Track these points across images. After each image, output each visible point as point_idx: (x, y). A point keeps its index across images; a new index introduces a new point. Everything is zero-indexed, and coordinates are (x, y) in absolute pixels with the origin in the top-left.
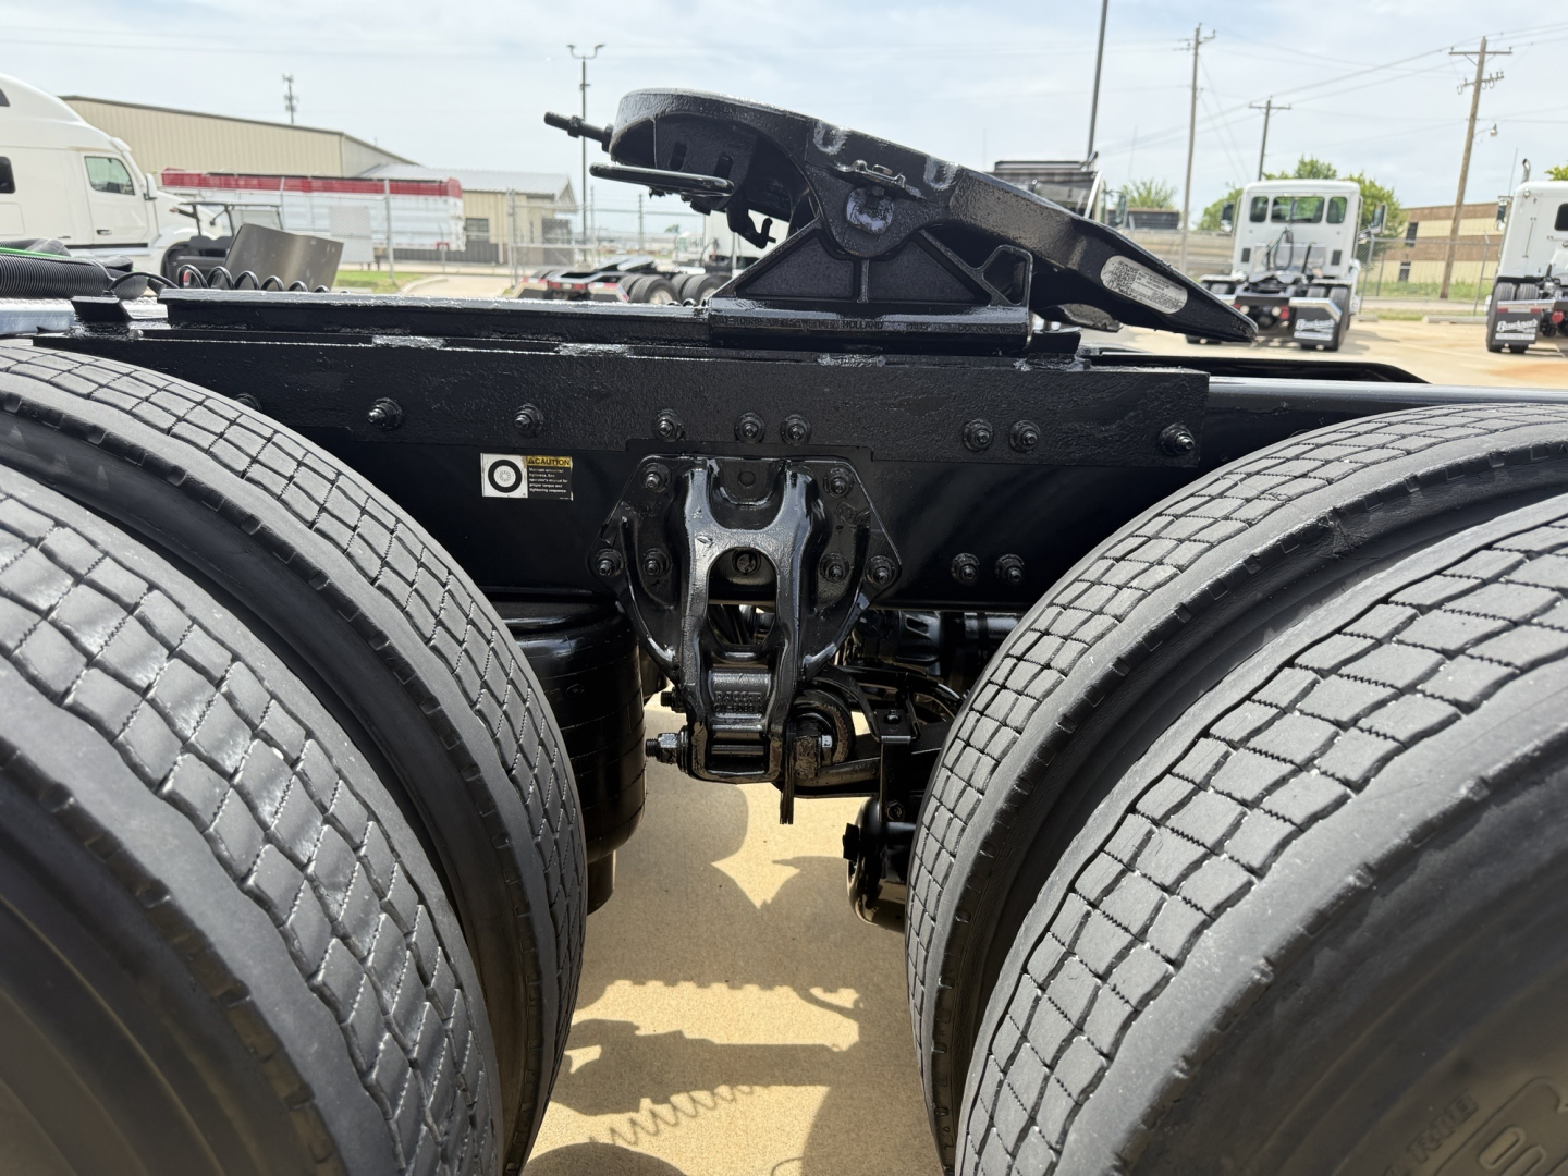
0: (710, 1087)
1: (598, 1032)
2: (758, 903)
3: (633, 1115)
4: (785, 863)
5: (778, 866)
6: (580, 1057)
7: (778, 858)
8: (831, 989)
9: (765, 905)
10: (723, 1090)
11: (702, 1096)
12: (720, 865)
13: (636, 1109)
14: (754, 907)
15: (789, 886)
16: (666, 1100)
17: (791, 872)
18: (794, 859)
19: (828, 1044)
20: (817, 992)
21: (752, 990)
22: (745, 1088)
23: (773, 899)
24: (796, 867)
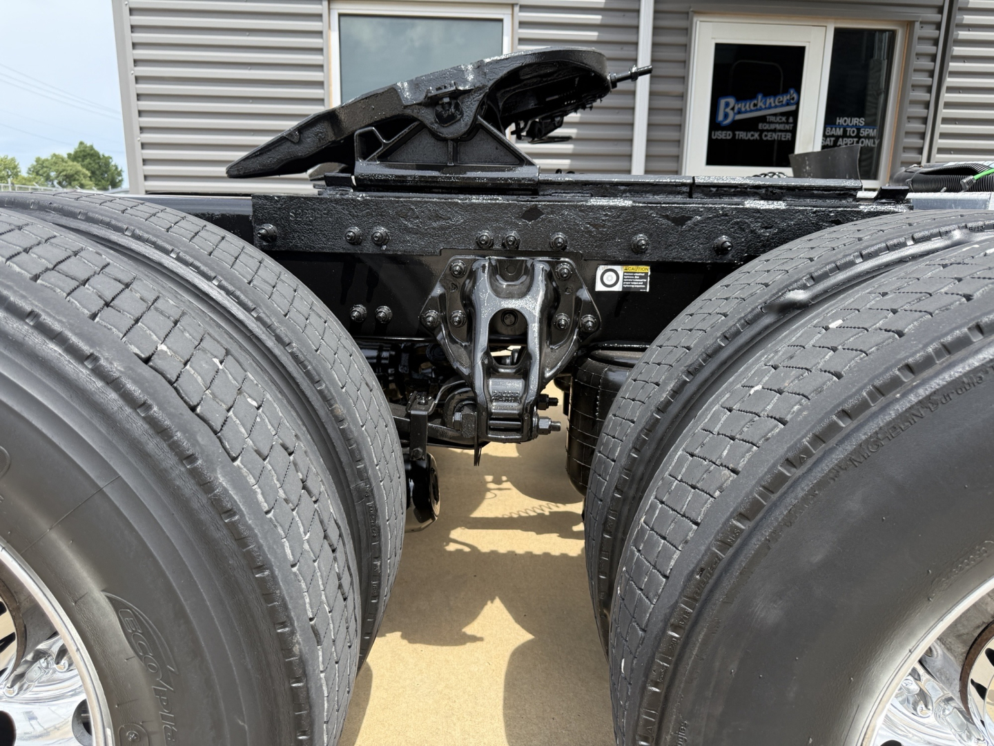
0: (520, 517)
1: (576, 536)
2: (497, 601)
3: (551, 510)
4: (474, 639)
5: (479, 635)
6: (580, 527)
7: (479, 644)
8: (459, 552)
9: (492, 600)
10: (515, 516)
11: (523, 514)
12: (529, 637)
13: (550, 512)
14: (500, 598)
15: (473, 615)
16: (539, 514)
17: (469, 630)
18: (464, 643)
19: (467, 530)
20: (467, 549)
21: (502, 550)
22: (506, 516)
23: (486, 604)
24: (465, 634)
